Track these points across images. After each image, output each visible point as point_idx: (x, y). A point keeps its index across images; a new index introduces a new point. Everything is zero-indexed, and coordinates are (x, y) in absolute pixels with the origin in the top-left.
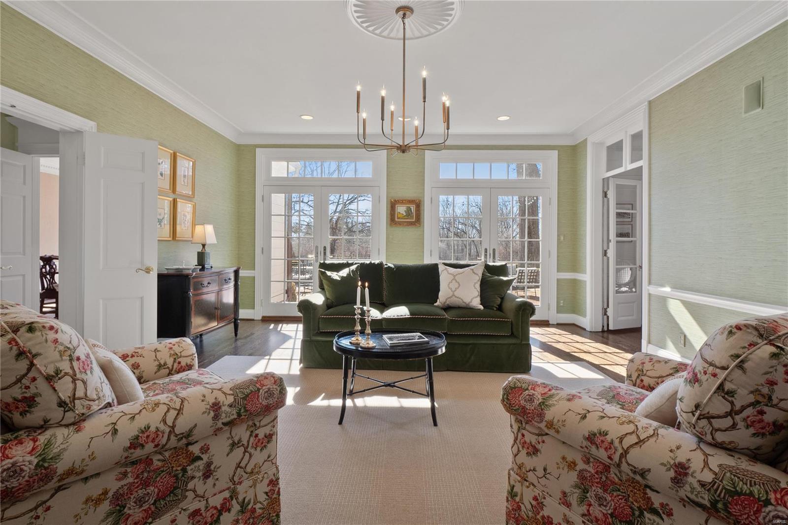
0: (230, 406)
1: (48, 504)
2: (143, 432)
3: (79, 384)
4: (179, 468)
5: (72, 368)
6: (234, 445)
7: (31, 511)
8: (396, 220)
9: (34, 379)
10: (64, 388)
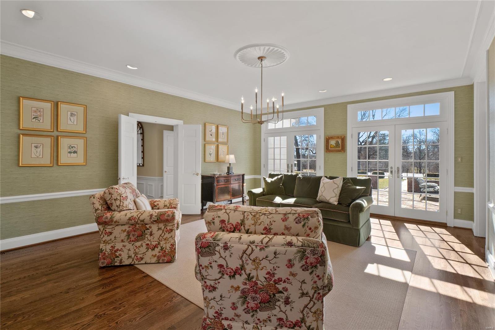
0: (155, 216)
1: (114, 228)
2: (132, 217)
3: (122, 203)
4: (143, 230)
5: (120, 198)
6: (159, 229)
7: (111, 228)
8: (330, 149)
9: (112, 199)
10: (118, 203)
